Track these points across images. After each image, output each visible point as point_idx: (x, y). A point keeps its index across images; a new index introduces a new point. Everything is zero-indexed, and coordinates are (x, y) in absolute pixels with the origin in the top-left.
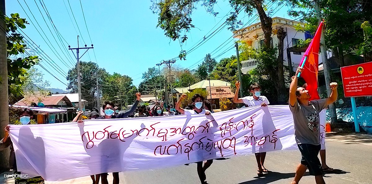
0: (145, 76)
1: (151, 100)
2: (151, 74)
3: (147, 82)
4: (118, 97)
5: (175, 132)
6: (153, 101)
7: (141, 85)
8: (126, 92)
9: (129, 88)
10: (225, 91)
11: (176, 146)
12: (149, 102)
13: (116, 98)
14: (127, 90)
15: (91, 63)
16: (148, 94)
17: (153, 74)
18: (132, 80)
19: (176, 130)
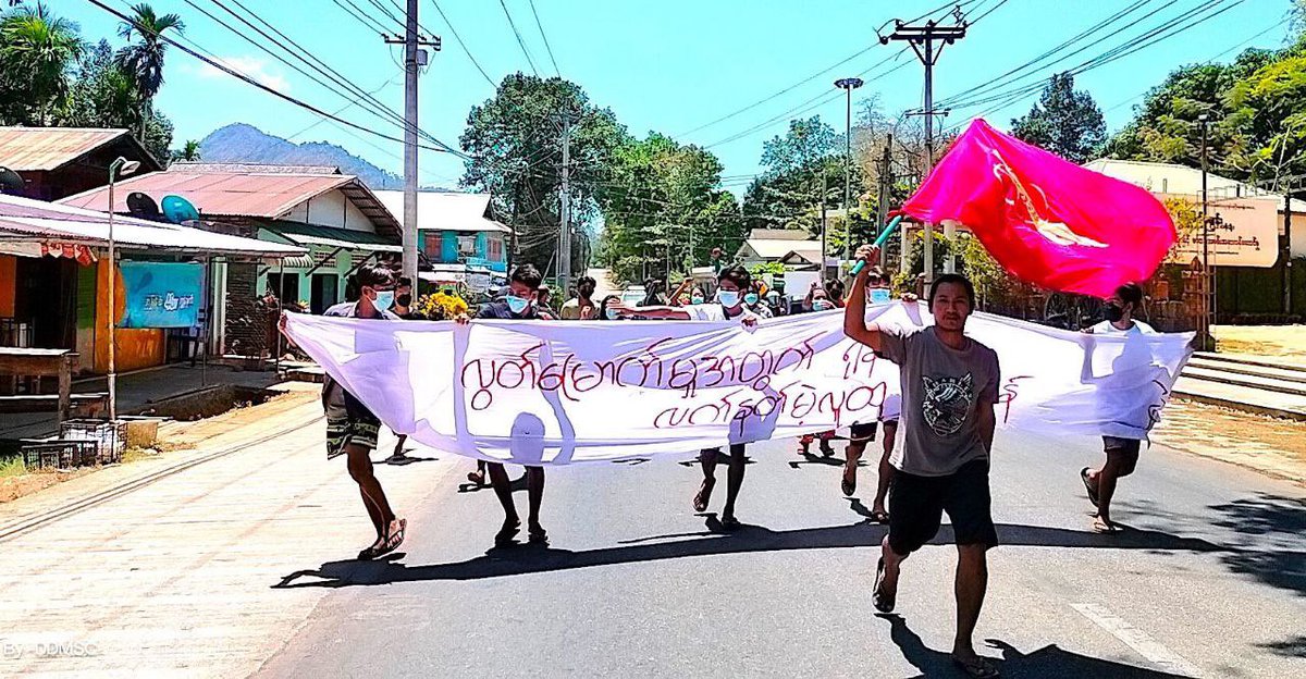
0: (773, 151)
1: (793, 254)
2: (798, 148)
3: (780, 181)
4: (656, 230)
6: (803, 259)
7: (757, 190)
8: (691, 212)
9: (707, 199)
10: (1226, 227)
12: (785, 260)
13: (652, 236)
14: (699, 206)
15: (557, 83)
16: (783, 228)
17: (808, 148)
18: (720, 170)
19: (720, 362)
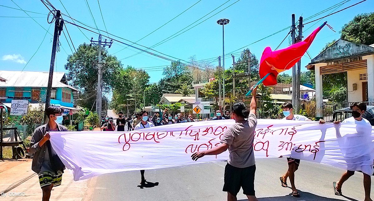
1: (182, 100)
2: (174, 70)
3: (169, 80)
5: (207, 131)
6: (186, 102)
7: (162, 83)
8: (141, 90)
11: (207, 145)
12: (180, 102)
13: (129, 97)
18: (149, 78)
19: (208, 129)
